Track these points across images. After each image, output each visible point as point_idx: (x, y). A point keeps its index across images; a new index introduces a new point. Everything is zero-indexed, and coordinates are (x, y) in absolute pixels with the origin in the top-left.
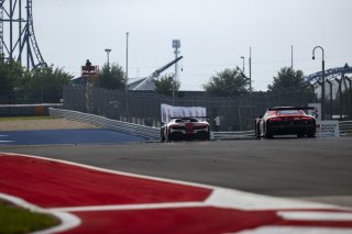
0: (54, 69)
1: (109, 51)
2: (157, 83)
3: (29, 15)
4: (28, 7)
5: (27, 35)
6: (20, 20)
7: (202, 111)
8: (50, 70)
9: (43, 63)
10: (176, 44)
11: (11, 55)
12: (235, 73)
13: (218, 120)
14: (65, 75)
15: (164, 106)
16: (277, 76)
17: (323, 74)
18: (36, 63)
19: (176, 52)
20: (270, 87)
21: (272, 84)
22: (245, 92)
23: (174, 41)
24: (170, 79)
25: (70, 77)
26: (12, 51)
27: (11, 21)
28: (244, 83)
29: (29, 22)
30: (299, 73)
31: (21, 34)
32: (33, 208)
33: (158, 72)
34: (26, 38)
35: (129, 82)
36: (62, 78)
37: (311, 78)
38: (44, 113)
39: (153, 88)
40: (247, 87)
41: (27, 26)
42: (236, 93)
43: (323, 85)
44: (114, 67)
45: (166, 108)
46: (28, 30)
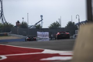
1: (23, 18)
2: (36, 26)
3: (2, 9)
4: (2, 7)
7: (48, 33)
8: (8, 24)
9: (6, 22)
10: (42, 16)
12: (57, 23)
13: (52, 35)
14: (12, 25)
15: (38, 32)
18: (4, 22)
19: (41, 18)
21: (66, 26)
22: (59, 28)
23: (41, 16)
24: (40, 25)
30: (74, 23)
33: (37, 24)
34: (1, 16)
35: (29, 27)
38: (6, 35)
41: (2, 12)
44: (25, 23)
45: (38, 33)
46: (2, 13)
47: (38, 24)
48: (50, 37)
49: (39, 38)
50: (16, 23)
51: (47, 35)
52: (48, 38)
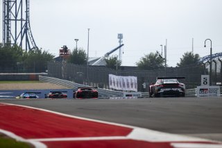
0: (42, 52)
1: (77, 40)
2: (107, 61)
3: (27, 17)
4: (27, 12)
5: (26, 29)
6: (22, 20)
7: (134, 79)
8: (40, 52)
9: (36, 47)
10: (120, 36)
11: (15, 42)
12: (156, 55)
13: (144, 85)
14: (49, 55)
15: (110, 75)
16: (182, 57)
17: (211, 57)
18: (32, 47)
19: (120, 42)
20: (178, 64)
21: (179, 63)
22: (162, 67)
24: (115, 58)
25: (53, 56)
26: (16, 39)
27: (16, 20)
28: (162, 62)
29: (27, 21)
30: (197, 56)
31: (22, 29)
33: (108, 54)
34: (25, 32)
35: (89, 61)
36: (48, 57)
37: (205, 59)
38: (36, 79)
39: (104, 64)
40: (164, 64)
41: (26, 23)
42: (157, 68)
43: (210, 63)
44: (80, 51)
45: (112, 77)
46: (26, 26)
48: (140, 89)
49: (112, 89)
50: (61, 51)
51: (132, 84)
52: (136, 90)
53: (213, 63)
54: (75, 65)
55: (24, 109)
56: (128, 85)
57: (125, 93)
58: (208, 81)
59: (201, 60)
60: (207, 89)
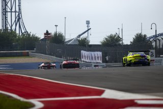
0: (31, 35)
1: (56, 26)
2: (79, 41)
3: (19, 9)
4: (19, 6)
5: (19, 19)
6: (15, 12)
7: (100, 54)
8: (29, 35)
9: (26, 31)
10: (88, 23)
11: (11, 28)
12: (115, 36)
13: (107, 58)
14: (36, 37)
15: (82, 51)
16: (134, 37)
17: (156, 36)
18: (23, 31)
19: (88, 26)
21: (132, 41)
22: (120, 45)
23: (87, 21)
24: (85, 39)
25: (39, 38)
26: (12, 26)
27: (11, 12)
28: (120, 41)
29: (20, 12)
30: (145, 36)
31: (16, 18)
32: (22, 99)
33: (80, 36)
34: (18, 20)
35: (66, 40)
36: (36, 39)
37: (150, 38)
38: (27, 55)
39: (77, 43)
40: (121, 43)
41: (19, 14)
42: (116, 45)
43: (156, 41)
44: (59, 34)
45: (83, 53)
46: (19, 16)
47: (82, 37)
48: (104, 61)
49: (84, 61)
50: (45, 34)
51: (98, 58)
52: (101, 62)
53: (158, 41)
54: (55, 44)
55: (22, 77)
56: (95, 58)
57: (93, 64)
58: (154, 54)
59: (148, 39)
60: (154, 60)
